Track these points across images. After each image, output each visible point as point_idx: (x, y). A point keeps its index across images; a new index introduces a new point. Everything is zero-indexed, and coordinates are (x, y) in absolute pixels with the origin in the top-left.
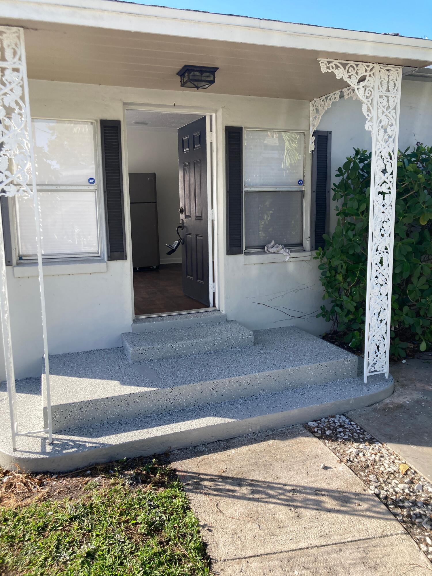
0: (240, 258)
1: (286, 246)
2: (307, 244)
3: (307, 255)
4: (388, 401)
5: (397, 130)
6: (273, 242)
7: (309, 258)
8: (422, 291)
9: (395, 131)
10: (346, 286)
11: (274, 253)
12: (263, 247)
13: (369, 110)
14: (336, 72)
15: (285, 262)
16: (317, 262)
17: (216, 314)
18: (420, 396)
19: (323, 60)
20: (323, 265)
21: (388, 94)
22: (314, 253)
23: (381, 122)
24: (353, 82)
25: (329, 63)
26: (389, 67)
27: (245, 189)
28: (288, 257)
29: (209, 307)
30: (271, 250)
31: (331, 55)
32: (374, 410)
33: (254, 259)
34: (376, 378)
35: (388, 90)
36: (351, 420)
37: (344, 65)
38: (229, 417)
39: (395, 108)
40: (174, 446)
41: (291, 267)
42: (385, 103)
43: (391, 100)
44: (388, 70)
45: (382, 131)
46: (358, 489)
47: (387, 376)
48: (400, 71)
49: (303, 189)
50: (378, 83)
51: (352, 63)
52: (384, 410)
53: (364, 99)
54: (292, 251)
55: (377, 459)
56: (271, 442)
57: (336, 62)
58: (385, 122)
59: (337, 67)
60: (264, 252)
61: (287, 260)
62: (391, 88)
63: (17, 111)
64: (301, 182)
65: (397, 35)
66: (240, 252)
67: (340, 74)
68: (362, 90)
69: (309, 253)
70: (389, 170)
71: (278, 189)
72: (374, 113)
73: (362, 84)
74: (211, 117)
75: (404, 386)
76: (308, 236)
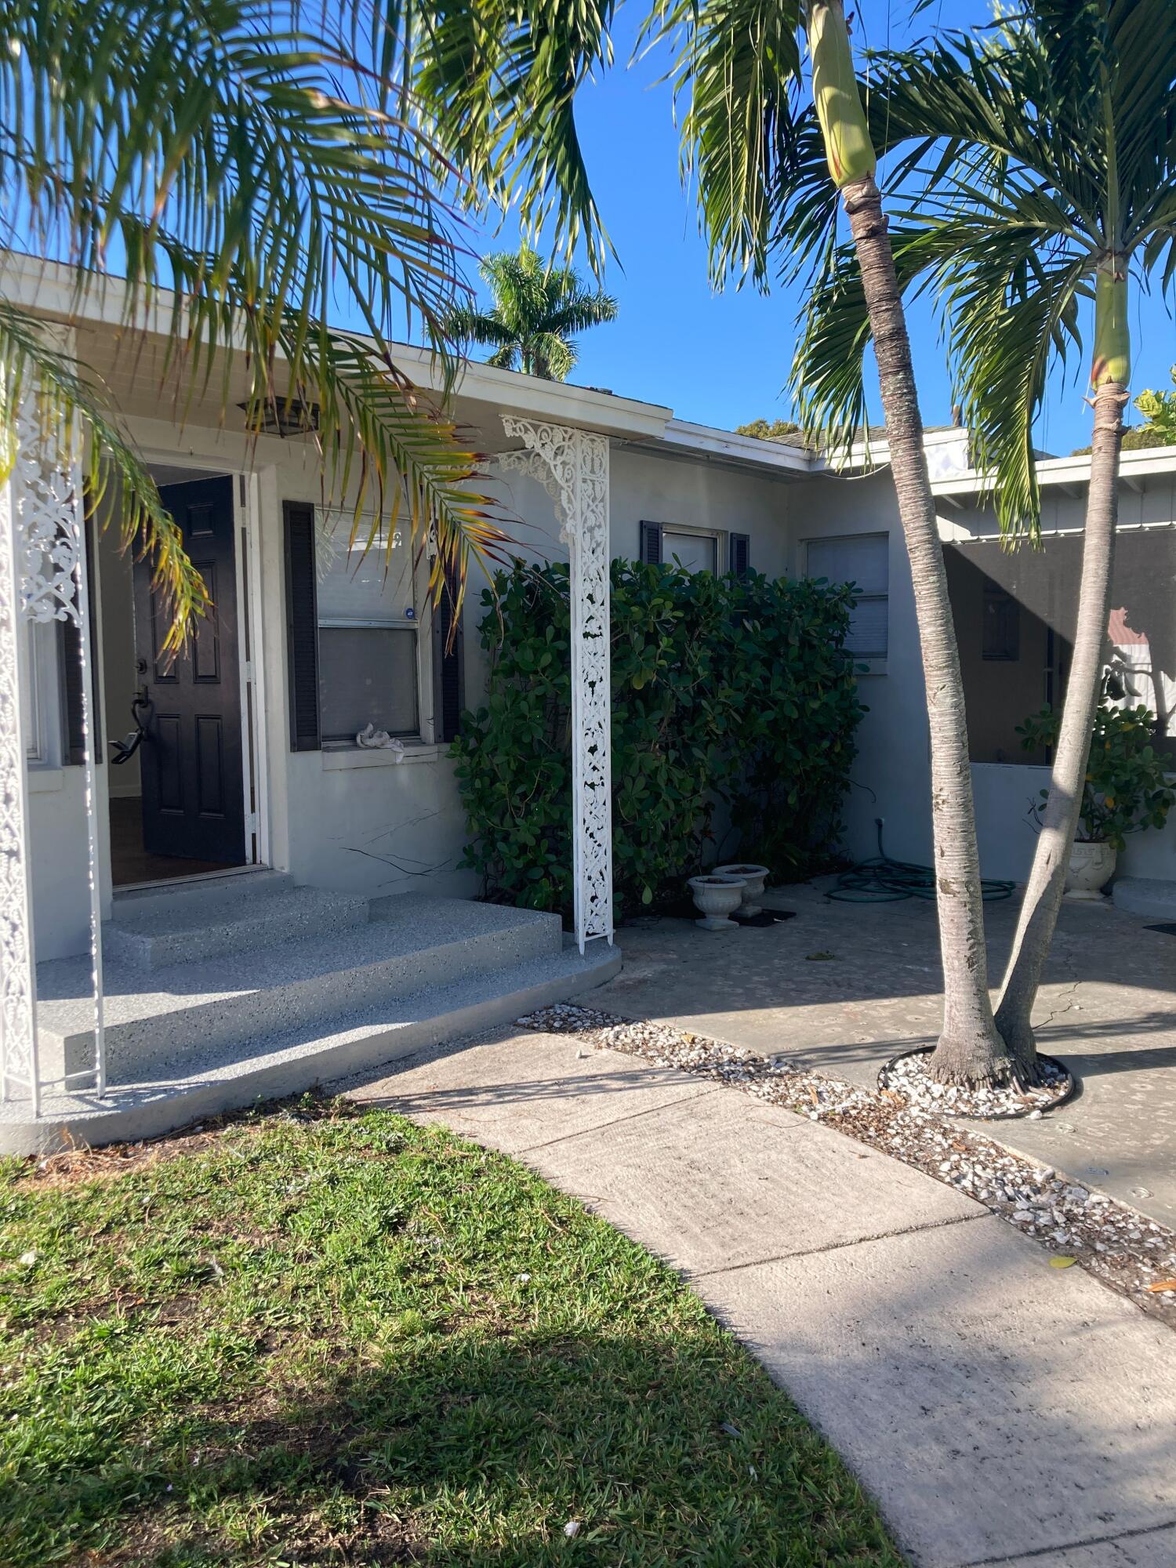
0: (313, 759)
1: (393, 735)
2: (428, 730)
3: (431, 752)
4: (621, 977)
5: (607, 534)
6: (370, 727)
7: (434, 758)
8: (641, 801)
9: (603, 535)
10: (516, 801)
11: (376, 747)
12: (353, 738)
13: (570, 501)
14: (525, 437)
15: (395, 765)
16: (455, 764)
17: (265, 876)
18: (664, 967)
19: (508, 417)
20: (463, 768)
21: (593, 477)
22: (446, 747)
23: (585, 521)
24: (547, 454)
25: (516, 422)
26: (593, 436)
27: (321, 623)
28: (401, 756)
29: (244, 864)
30: (369, 742)
31: (519, 412)
32: (608, 990)
33: (342, 759)
34: (597, 943)
35: (593, 471)
36: (579, 1007)
37: (536, 428)
38: (396, 1021)
39: (602, 500)
40: (323, 1077)
41: (403, 775)
42: (590, 491)
43: (598, 487)
44: (593, 440)
45: (588, 535)
46: (643, 1067)
47: (610, 941)
48: (607, 442)
49: (416, 626)
50: (579, 461)
51: (545, 426)
52: (622, 988)
53: (562, 482)
54: (406, 745)
55: (646, 1036)
56: (478, 1048)
57: (524, 421)
58: (591, 522)
59: (526, 430)
60: (356, 746)
61: (398, 761)
62: (597, 468)
63: (58, 469)
64: (412, 613)
65: (610, 393)
66: (315, 747)
67: (531, 440)
68: (560, 467)
69: (435, 748)
70: (598, 598)
71: (374, 625)
72: (577, 505)
73: (560, 459)
74: (242, 478)
75: (632, 959)
76: (431, 714)
